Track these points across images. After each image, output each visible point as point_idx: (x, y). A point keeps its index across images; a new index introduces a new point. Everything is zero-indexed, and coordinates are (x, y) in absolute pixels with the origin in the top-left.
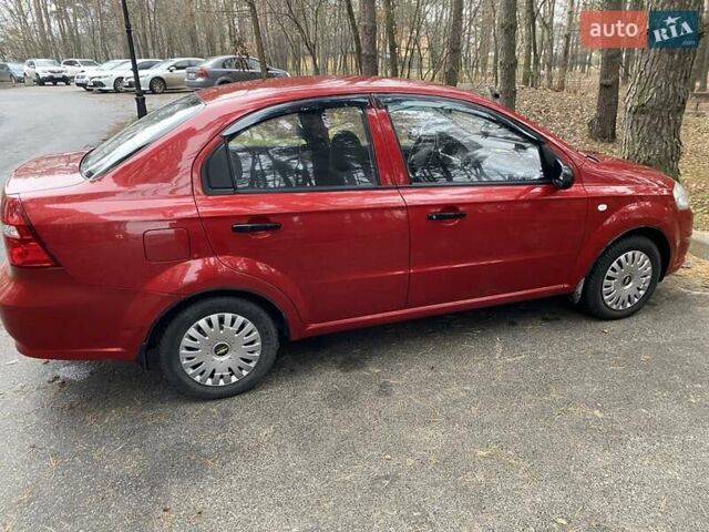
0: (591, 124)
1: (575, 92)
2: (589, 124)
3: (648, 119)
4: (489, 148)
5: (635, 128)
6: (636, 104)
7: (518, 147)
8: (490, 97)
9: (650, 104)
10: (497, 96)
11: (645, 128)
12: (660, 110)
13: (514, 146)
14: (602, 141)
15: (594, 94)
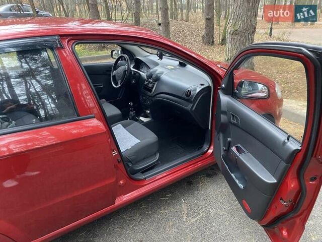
0: (203, 37)
1: (195, 22)
2: (202, 37)
3: (239, 37)
4: (163, 66)
5: (233, 42)
6: (233, 29)
7: (182, 65)
8: (156, 25)
9: (240, 30)
10: (160, 24)
11: (238, 42)
12: (245, 33)
13: (178, 63)
14: (208, 45)
15: (203, 23)
